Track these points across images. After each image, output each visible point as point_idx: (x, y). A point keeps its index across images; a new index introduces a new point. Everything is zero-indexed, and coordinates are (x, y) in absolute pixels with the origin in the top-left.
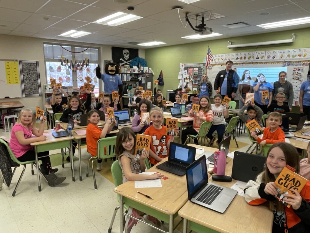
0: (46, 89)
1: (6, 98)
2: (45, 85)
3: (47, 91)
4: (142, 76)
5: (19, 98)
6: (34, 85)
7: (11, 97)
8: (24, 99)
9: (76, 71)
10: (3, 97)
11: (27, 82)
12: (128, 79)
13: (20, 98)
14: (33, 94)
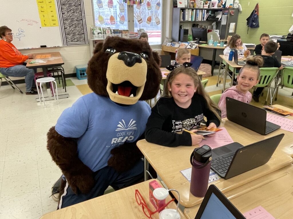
0: (93, 33)
1: (42, 47)
2: (92, 27)
3: (96, 37)
4: (223, 14)
5: (59, 47)
6: (77, 29)
7: (48, 46)
8: (66, 48)
9: (132, 6)
10: (38, 46)
11: (67, 22)
12: (204, 17)
13: (61, 47)
14: (77, 41)
